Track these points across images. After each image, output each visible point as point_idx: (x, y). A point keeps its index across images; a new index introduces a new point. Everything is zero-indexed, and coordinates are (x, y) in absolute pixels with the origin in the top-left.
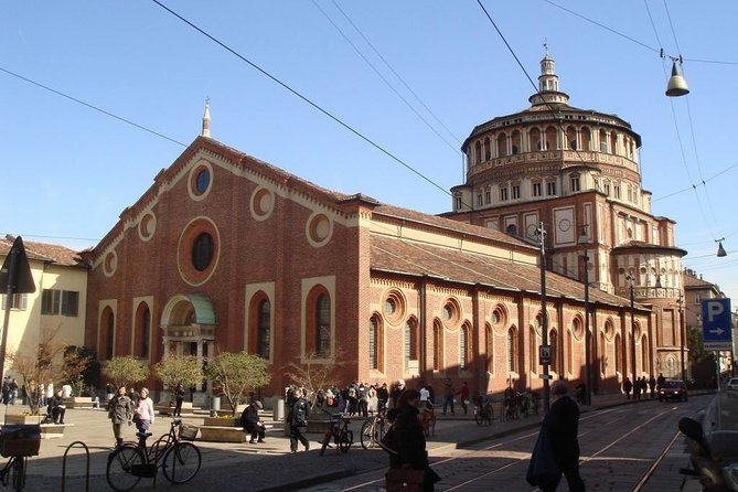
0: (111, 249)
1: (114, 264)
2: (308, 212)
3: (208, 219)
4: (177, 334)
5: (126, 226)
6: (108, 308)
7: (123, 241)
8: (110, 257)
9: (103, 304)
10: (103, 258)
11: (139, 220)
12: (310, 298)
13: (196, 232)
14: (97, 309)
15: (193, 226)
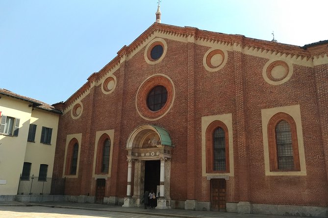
0: (78, 101)
1: (80, 111)
2: (264, 61)
3: (164, 75)
4: (137, 154)
5: (92, 85)
6: (74, 139)
7: (89, 96)
8: (77, 106)
9: (69, 137)
10: (71, 108)
11: (102, 81)
12: (270, 123)
13: (151, 85)
14: (65, 140)
15: (149, 81)
